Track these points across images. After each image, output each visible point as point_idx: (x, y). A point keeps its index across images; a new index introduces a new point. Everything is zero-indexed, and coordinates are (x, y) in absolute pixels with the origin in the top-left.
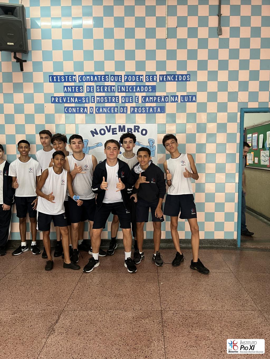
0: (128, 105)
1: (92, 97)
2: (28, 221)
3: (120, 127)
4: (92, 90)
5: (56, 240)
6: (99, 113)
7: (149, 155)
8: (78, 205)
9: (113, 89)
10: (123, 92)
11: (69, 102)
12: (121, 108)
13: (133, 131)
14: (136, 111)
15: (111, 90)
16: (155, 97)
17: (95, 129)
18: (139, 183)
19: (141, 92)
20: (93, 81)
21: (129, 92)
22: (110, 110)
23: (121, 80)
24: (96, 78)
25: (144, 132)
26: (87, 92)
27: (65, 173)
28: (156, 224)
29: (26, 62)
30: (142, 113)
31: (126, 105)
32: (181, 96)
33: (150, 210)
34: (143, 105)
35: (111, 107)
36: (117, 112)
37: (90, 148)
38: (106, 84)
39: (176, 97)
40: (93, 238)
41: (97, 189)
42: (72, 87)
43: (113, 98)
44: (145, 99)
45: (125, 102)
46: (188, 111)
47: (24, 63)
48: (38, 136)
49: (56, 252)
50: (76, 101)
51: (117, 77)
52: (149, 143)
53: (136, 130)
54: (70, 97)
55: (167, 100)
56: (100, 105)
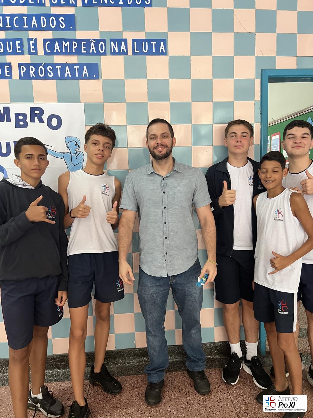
0: (13, 60)
13: (28, 120)
16: (74, 42)
25: (54, 122)
31: (9, 59)
32: (133, 40)
34: (48, 59)
39: (123, 43)
44: (51, 47)
45: (6, 53)
46: (151, 74)
52: (68, 147)
53: (36, 118)
55: (102, 50)
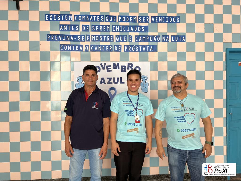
0: (123, 44)
1: (87, 35)
3: (114, 64)
4: (88, 29)
6: (94, 51)
9: (108, 29)
10: (118, 31)
11: (64, 39)
12: (115, 46)
13: (127, 69)
14: (129, 49)
15: (106, 29)
16: (147, 37)
19: (134, 31)
20: (89, 21)
21: (123, 31)
22: (105, 48)
23: (116, 20)
24: (91, 18)
26: (82, 31)
29: (23, 1)
30: (135, 51)
31: (121, 43)
32: (172, 36)
34: (136, 44)
35: (105, 46)
36: (111, 50)
38: (101, 23)
39: (167, 37)
42: (68, 26)
43: (108, 37)
44: (138, 39)
45: (119, 41)
46: (179, 50)
47: (20, 2)
50: (72, 39)
51: (112, 17)
52: (142, 80)
53: (130, 68)
54: (66, 35)
55: (158, 40)
56: (96, 43)
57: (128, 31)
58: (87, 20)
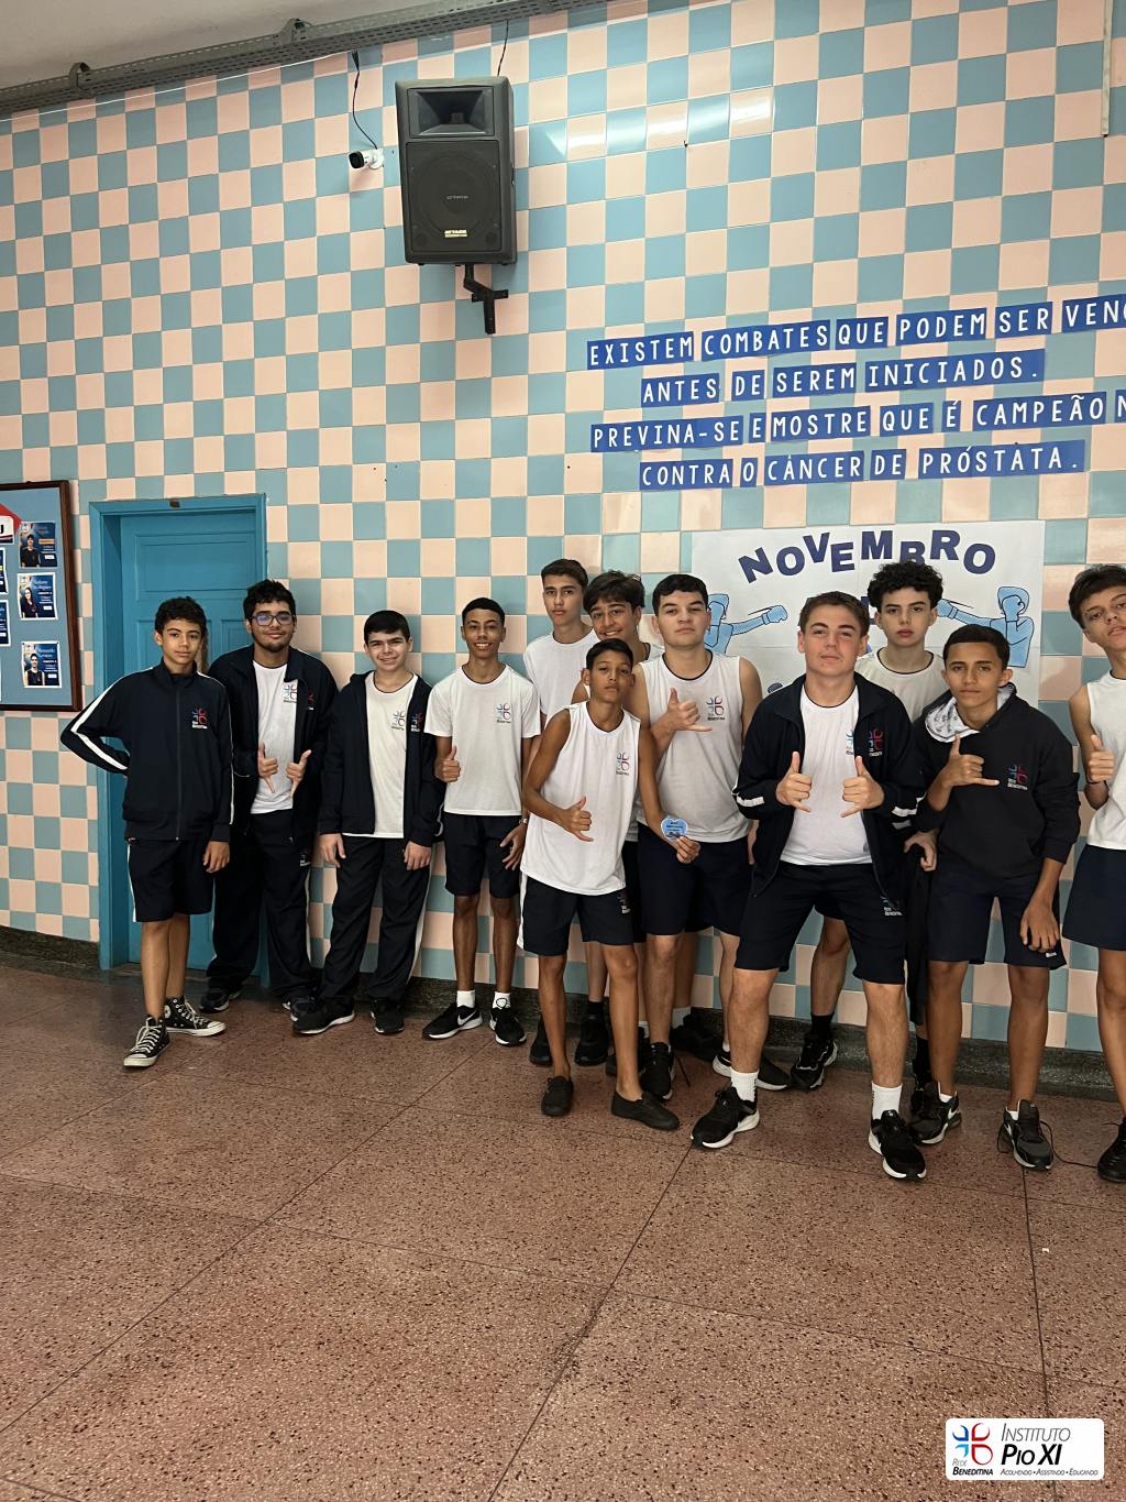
0: (910, 444)
1: (753, 416)
2: (486, 909)
3: (868, 538)
4: (757, 390)
5: (587, 996)
6: (780, 482)
7: (999, 662)
8: (681, 859)
9: (847, 380)
10: (891, 387)
11: (658, 442)
12: (878, 457)
13: (926, 555)
14: (944, 465)
15: (836, 383)
17: (760, 552)
18: (948, 784)
19: (970, 382)
20: (764, 352)
21: (916, 385)
22: (829, 468)
23: (884, 337)
24: (774, 339)
25: (979, 559)
26: (734, 398)
27: (630, 728)
28: (1022, 975)
29: (507, 297)
30: (971, 473)
31: (902, 442)
33: (996, 911)
34: (980, 439)
35: (832, 457)
36: (858, 474)
37: (733, 629)
38: (817, 358)
40: (735, 1007)
41: (759, 801)
42: (676, 383)
43: (844, 415)
44: (989, 415)
45: (898, 431)
47: (498, 302)
48: (535, 585)
49: (585, 1044)
50: (689, 439)
51: (866, 325)
52: (1001, 607)
53: (942, 551)
54: (665, 424)
55: (1096, 414)
56: (788, 449)
57: (942, 380)
58: (756, 349)
